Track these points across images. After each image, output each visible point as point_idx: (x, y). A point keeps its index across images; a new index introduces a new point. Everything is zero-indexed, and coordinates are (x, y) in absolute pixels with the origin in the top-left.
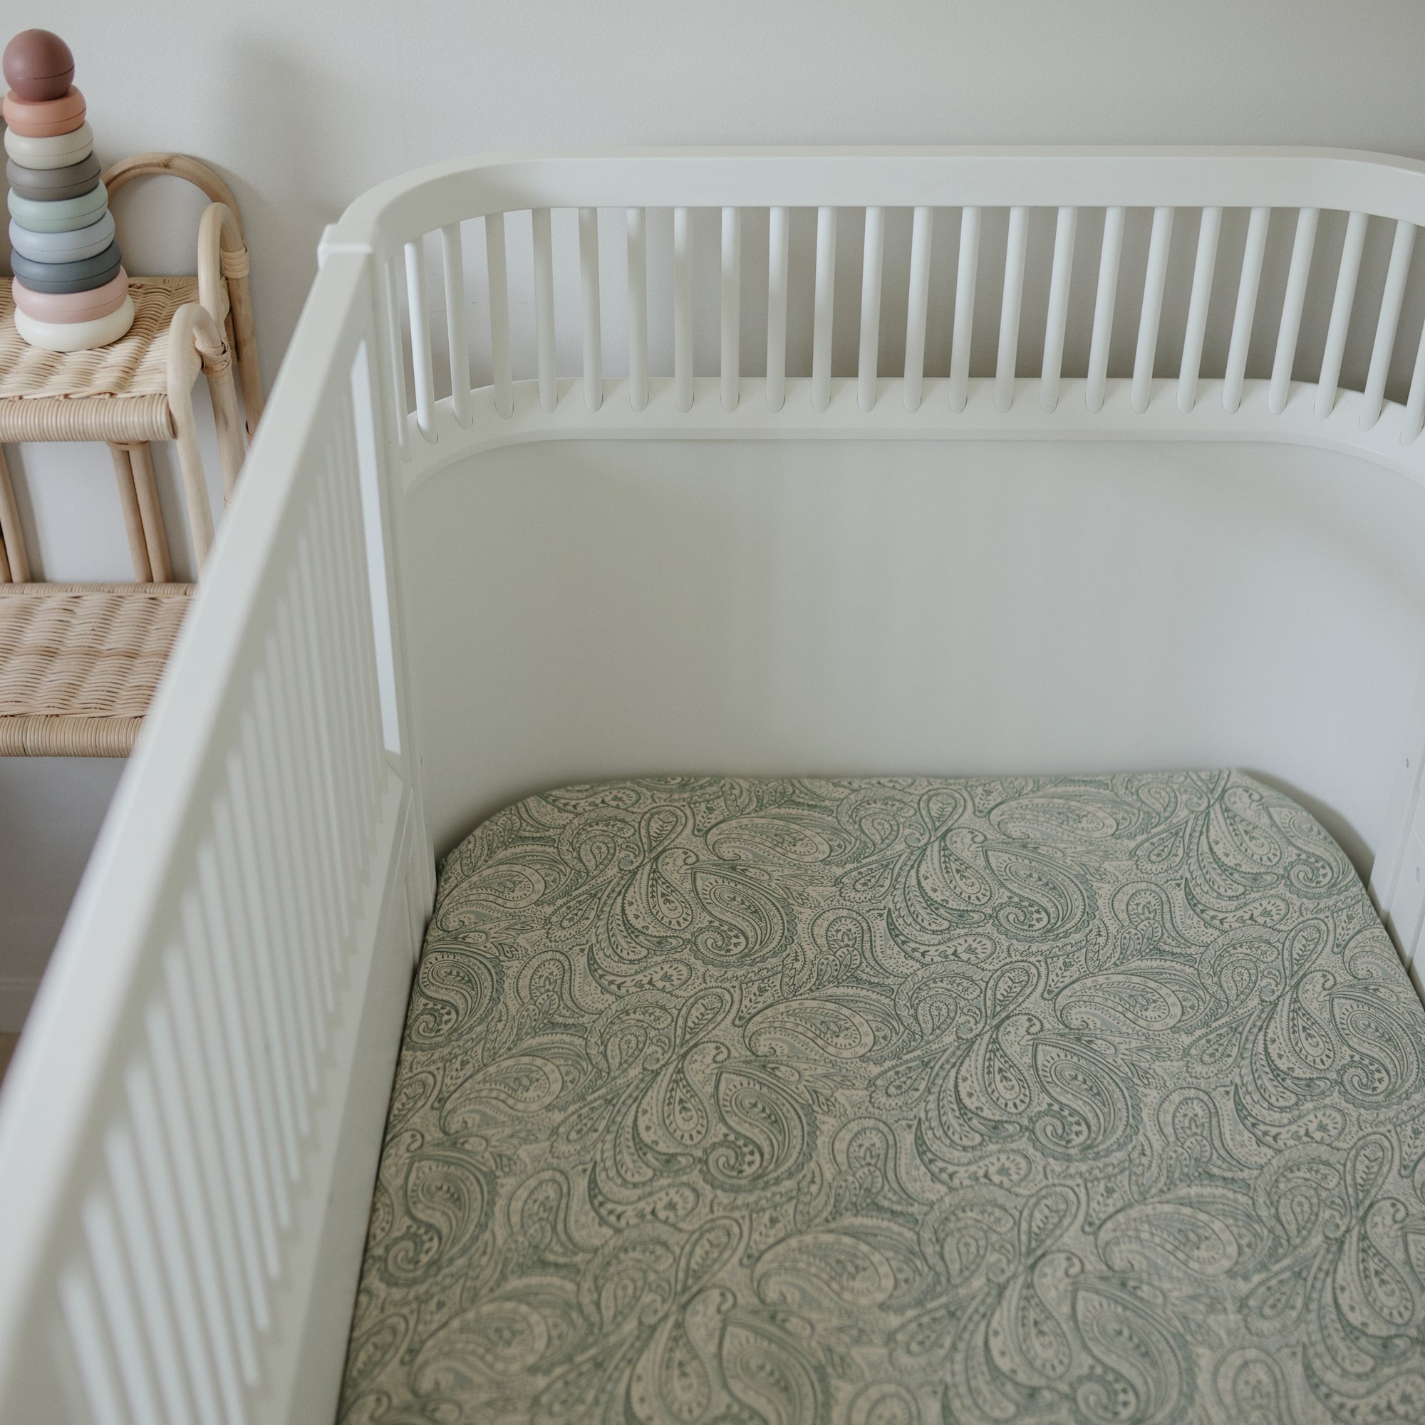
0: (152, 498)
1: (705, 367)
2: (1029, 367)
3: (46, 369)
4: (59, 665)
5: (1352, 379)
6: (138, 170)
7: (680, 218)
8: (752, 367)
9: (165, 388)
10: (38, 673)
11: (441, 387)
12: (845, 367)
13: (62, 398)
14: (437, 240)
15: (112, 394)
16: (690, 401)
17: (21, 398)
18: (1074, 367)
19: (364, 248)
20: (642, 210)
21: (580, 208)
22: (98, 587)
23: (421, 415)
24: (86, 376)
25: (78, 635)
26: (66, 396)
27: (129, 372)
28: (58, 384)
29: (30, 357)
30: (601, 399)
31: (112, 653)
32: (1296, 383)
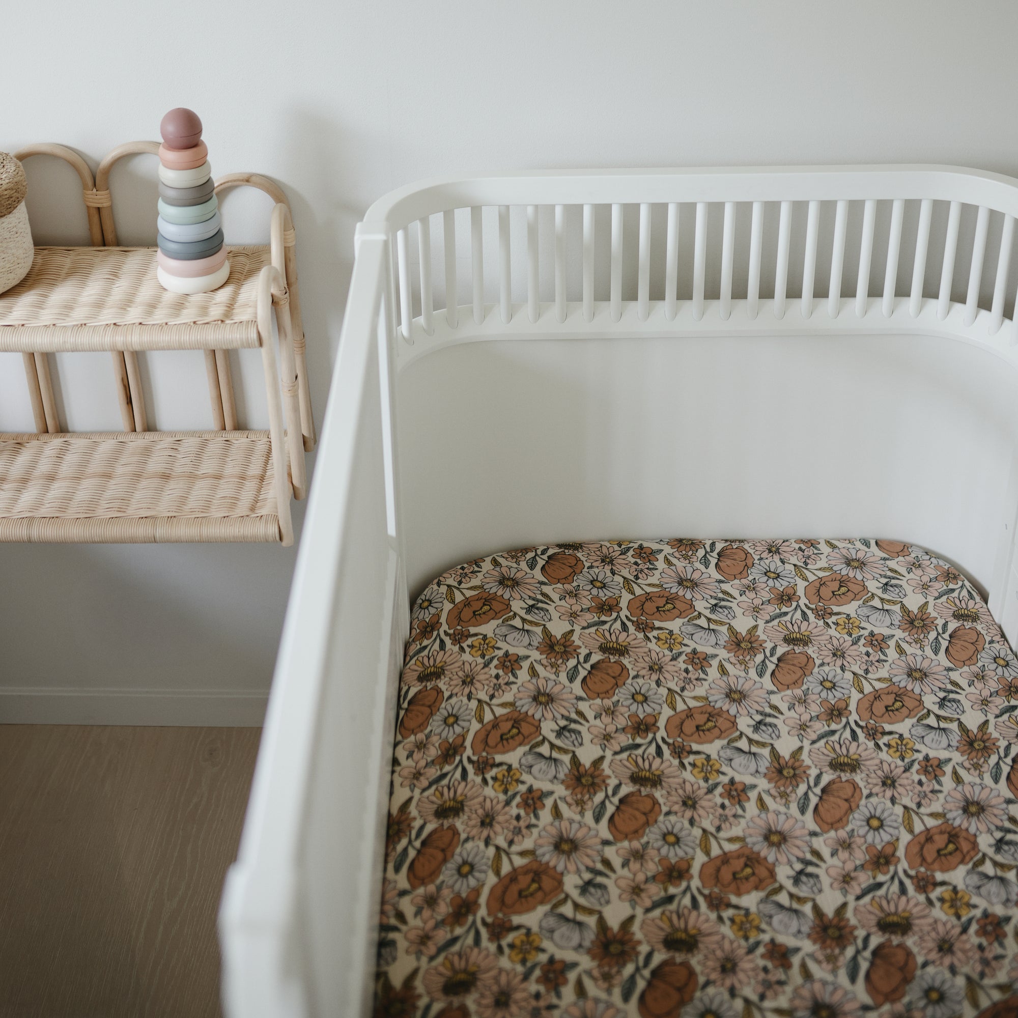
0: (228, 378)
1: (574, 297)
2: (767, 293)
3: (180, 304)
4: (172, 484)
6: (230, 184)
7: (558, 211)
8: (602, 295)
9: (256, 317)
10: (160, 490)
11: (415, 310)
12: (657, 294)
13: (192, 324)
14: (417, 226)
15: (222, 321)
16: (565, 316)
17: (166, 324)
18: (794, 292)
19: (382, 237)
20: (536, 207)
21: (499, 206)
22: (192, 434)
23: (404, 329)
24: (204, 309)
25: (182, 465)
26: (194, 323)
27: (230, 306)
28: (188, 314)
29: (168, 298)
30: (510, 317)
31: (205, 476)
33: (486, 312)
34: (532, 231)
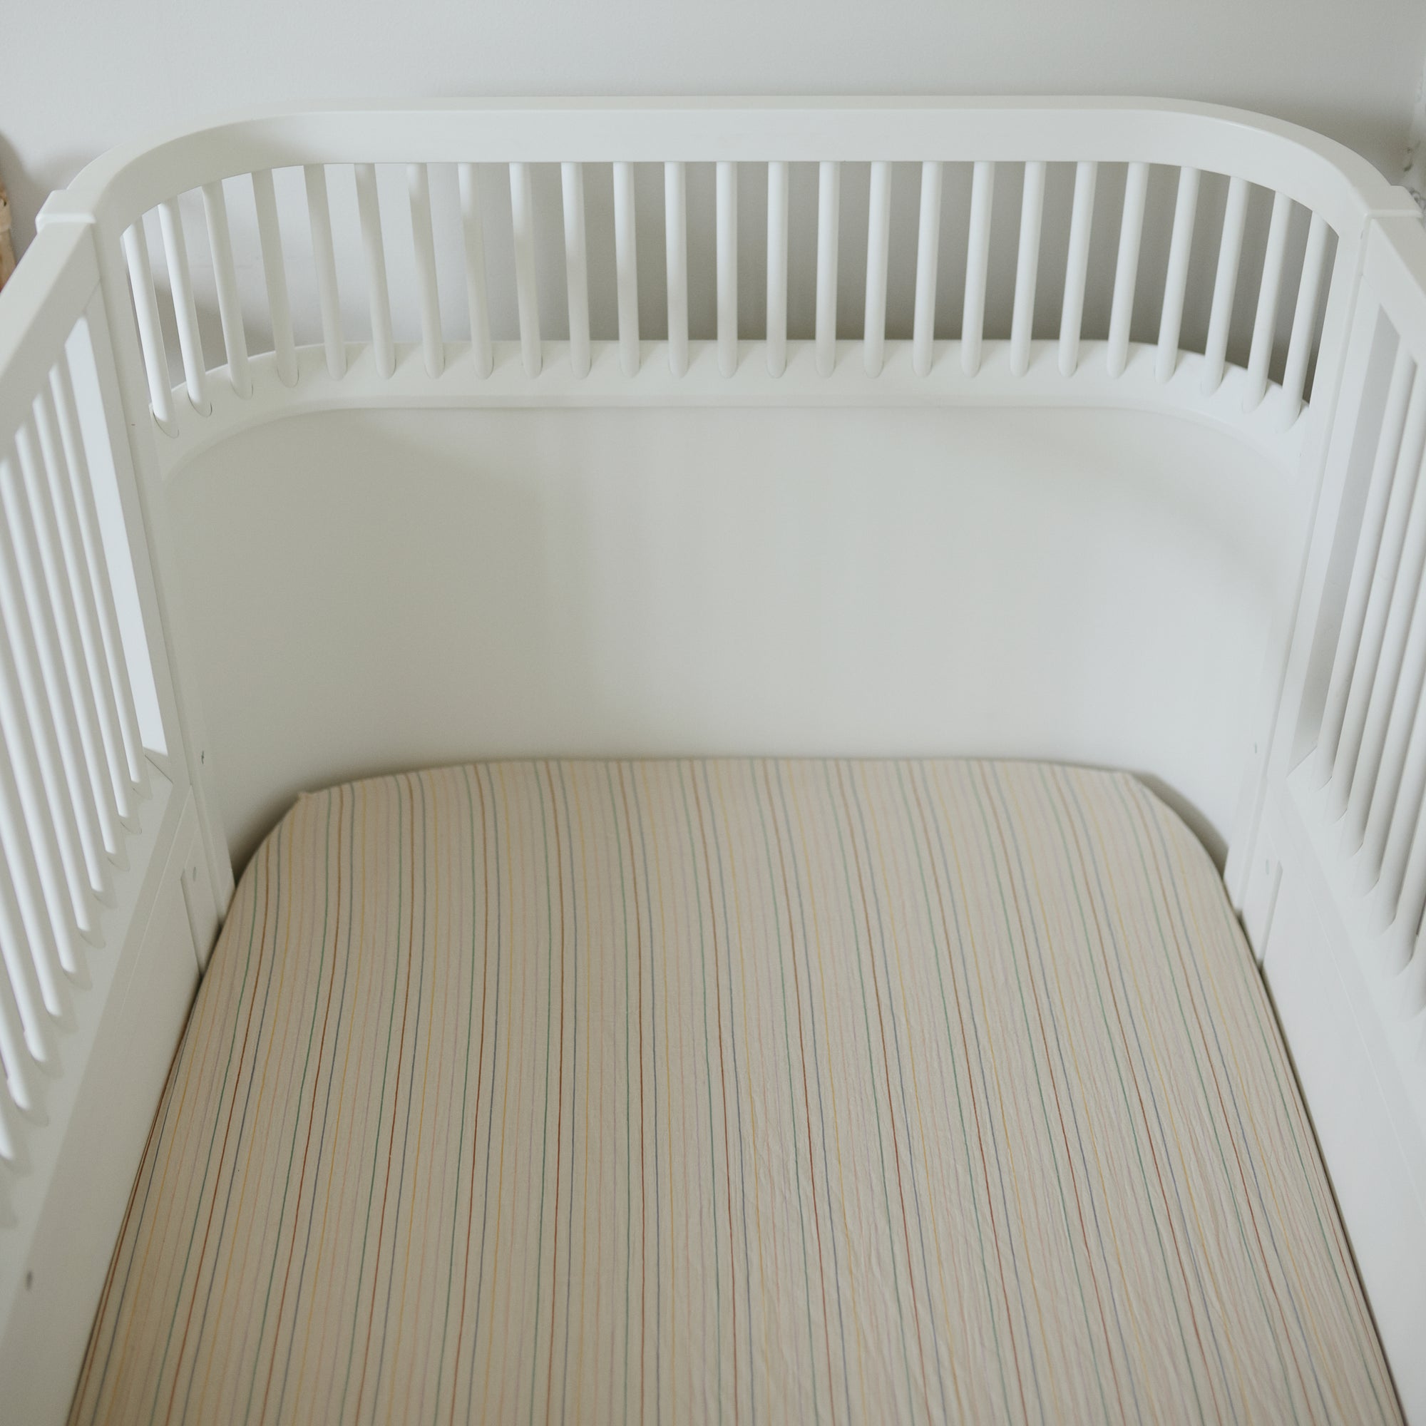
1: (507, 331)
2: (850, 328)
5: (1192, 341)
7: (464, 174)
8: (555, 329)
11: (212, 351)
12: (653, 328)
14: (199, 198)
16: (490, 366)
18: (899, 329)
19: (84, 221)
20: (423, 167)
21: (355, 164)
23: (190, 386)
30: (394, 365)
32: (1134, 345)
33: (349, 358)
34: (420, 209)
